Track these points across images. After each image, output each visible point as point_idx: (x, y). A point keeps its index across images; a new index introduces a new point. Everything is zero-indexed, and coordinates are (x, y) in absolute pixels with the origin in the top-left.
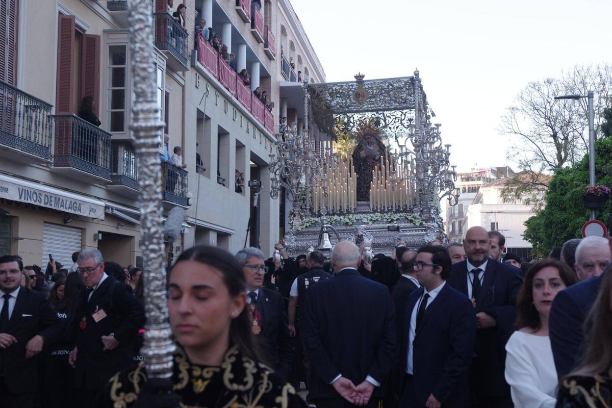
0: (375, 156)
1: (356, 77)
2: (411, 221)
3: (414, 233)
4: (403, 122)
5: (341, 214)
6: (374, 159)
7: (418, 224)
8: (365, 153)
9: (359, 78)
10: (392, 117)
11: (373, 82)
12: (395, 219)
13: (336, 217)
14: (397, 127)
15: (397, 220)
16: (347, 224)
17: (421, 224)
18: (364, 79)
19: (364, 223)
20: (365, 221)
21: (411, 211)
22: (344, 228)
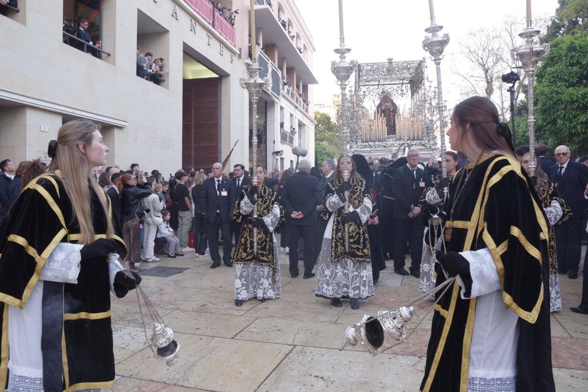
0: (390, 109)
1: (388, 60)
2: (424, 145)
3: (426, 152)
4: (398, 92)
5: (379, 141)
6: (390, 111)
7: (428, 147)
8: (385, 107)
9: (390, 61)
10: (392, 89)
11: (397, 64)
12: (414, 144)
13: (377, 143)
14: (395, 95)
15: (415, 144)
16: (385, 147)
17: (430, 147)
18: (393, 61)
19: (395, 146)
20: (396, 145)
21: (422, 139)
22: (383, 149)
